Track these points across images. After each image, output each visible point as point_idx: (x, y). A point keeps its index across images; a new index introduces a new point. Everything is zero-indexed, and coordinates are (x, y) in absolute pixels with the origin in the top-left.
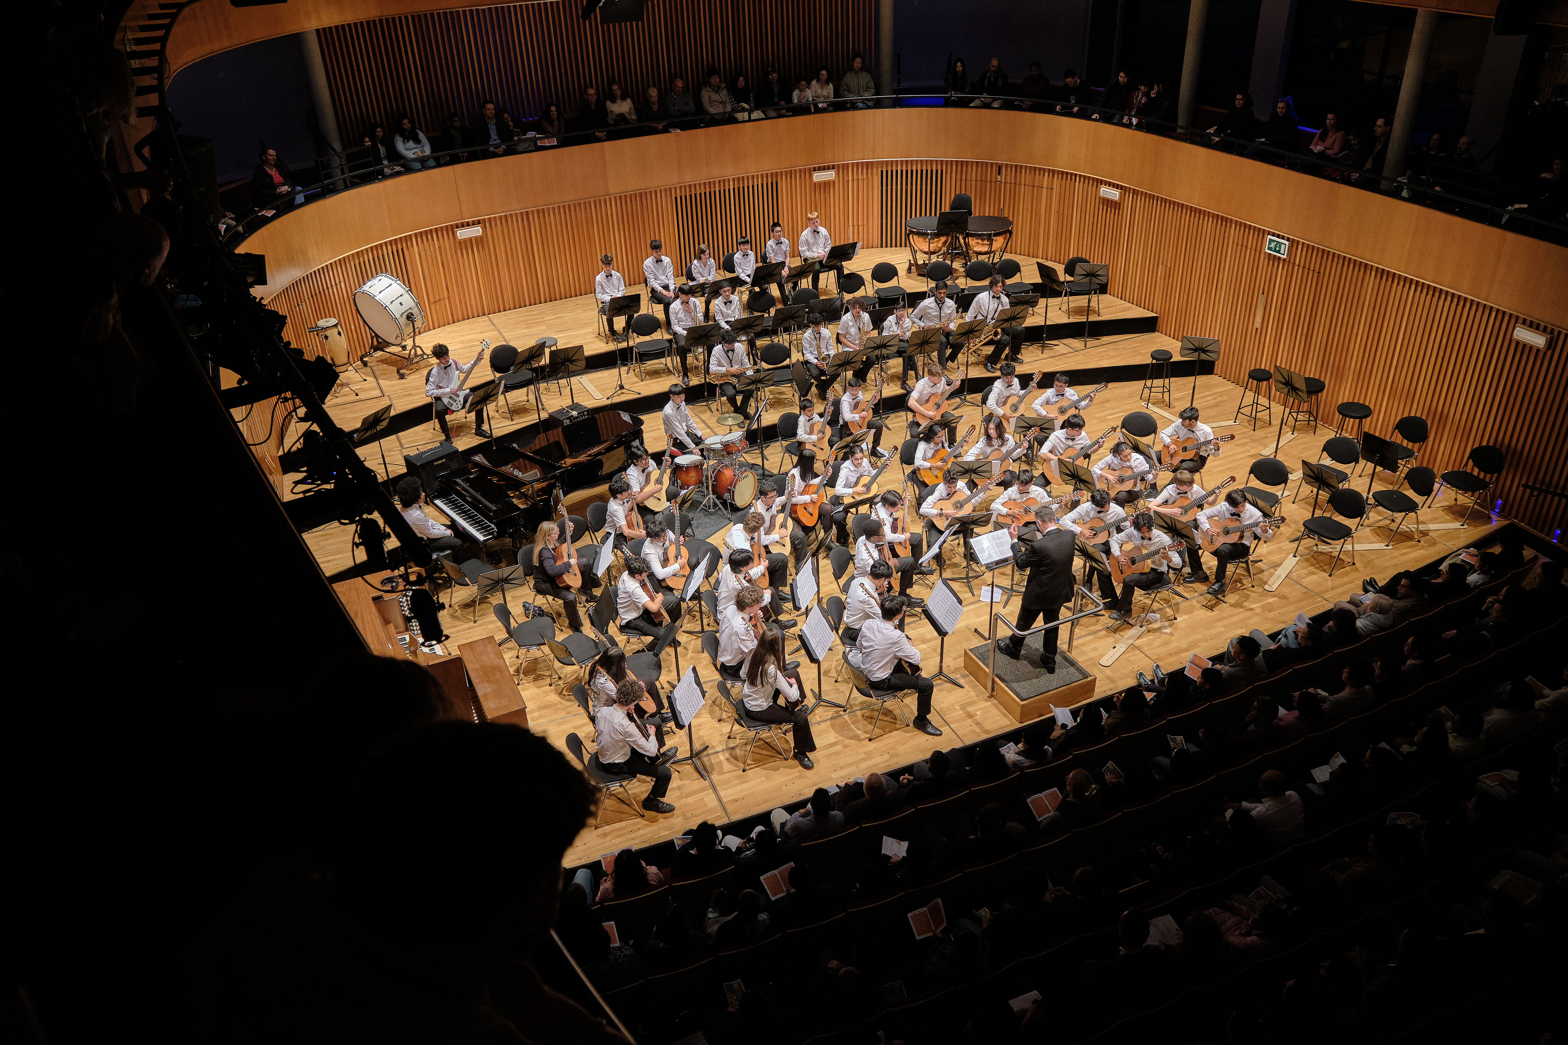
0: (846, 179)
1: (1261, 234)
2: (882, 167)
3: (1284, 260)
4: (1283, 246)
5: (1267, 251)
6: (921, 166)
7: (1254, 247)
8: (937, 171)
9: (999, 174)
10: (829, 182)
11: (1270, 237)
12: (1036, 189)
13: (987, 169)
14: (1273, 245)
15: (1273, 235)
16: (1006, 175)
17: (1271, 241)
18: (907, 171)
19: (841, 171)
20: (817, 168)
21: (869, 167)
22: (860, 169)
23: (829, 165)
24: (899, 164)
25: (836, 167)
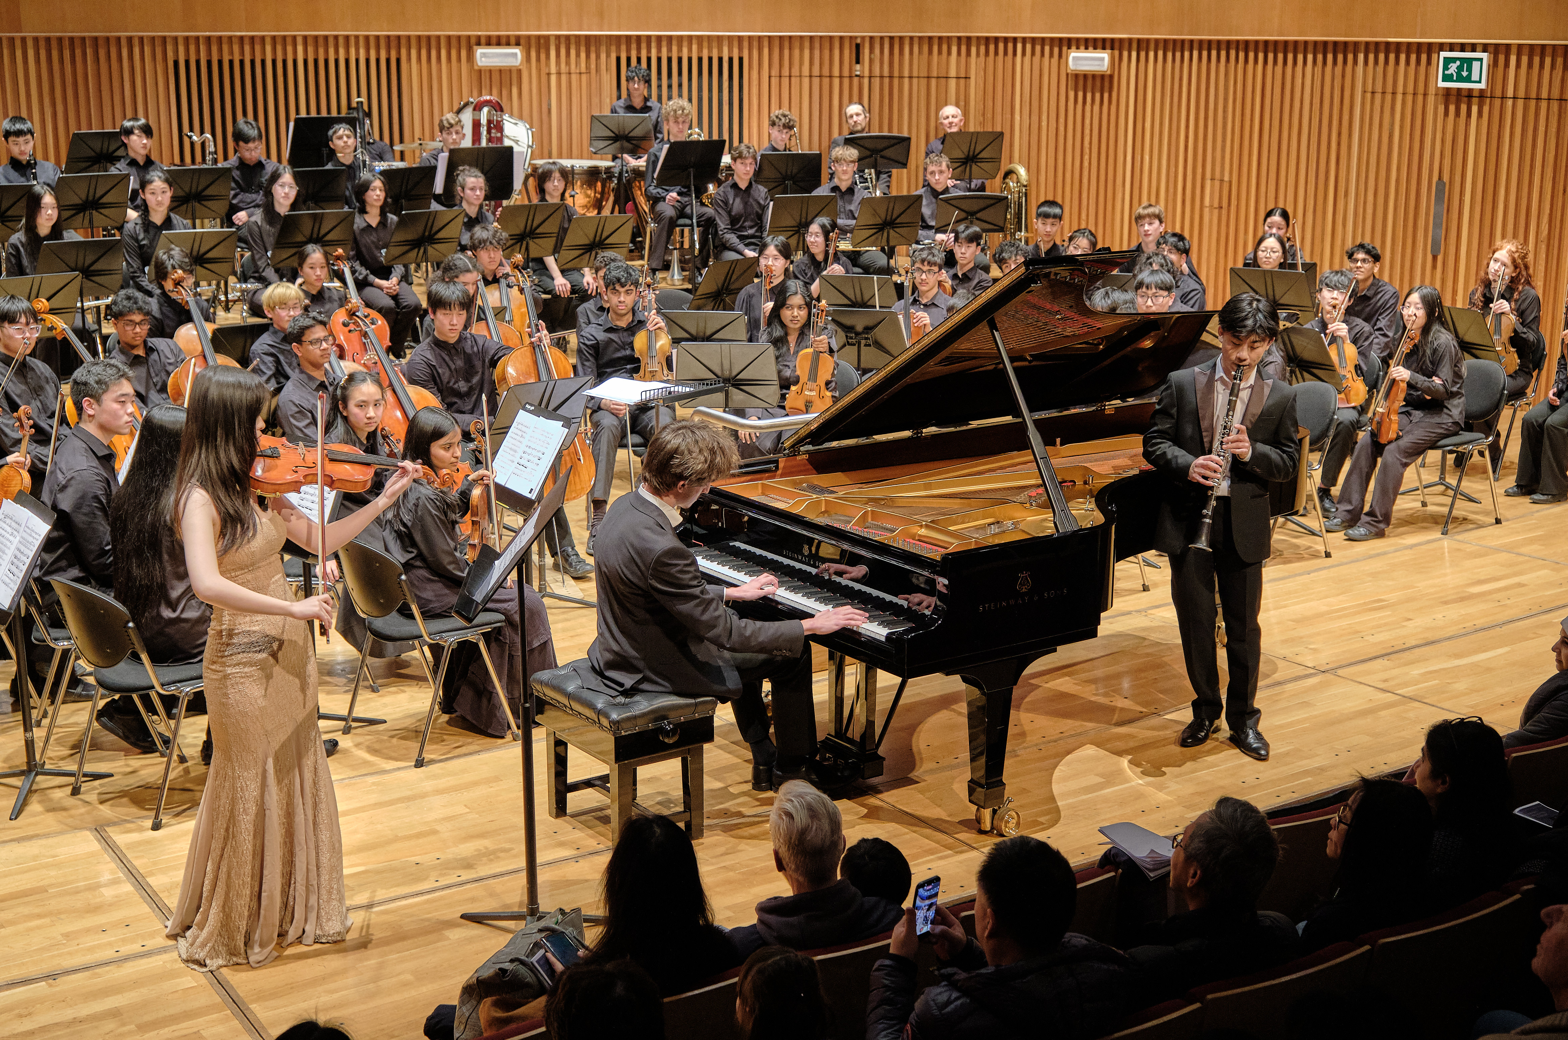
0: (544, 70)
1: (1424, 57)
2: (618, 50)
3: (1482, 94)
4: (1476, 65)
5: (1442, 84)
6: (700, 49)
7: (1410, 89)
8: (731, 60)
9: (858, 62)
10: (510, 70)
11: (1443, 54)
12: (933, 82)
13: (831, 50)
14: (1453, 68)
15: (1452, 47)
16: (871, 61)
17: (1448, 61)
18: (670, 60)
19: (533, 54)
20: (483, 41)
21: (593, 49)
22: (573, 52)
23: (508, 37)
24: (653, 45)
25: (522, 41)
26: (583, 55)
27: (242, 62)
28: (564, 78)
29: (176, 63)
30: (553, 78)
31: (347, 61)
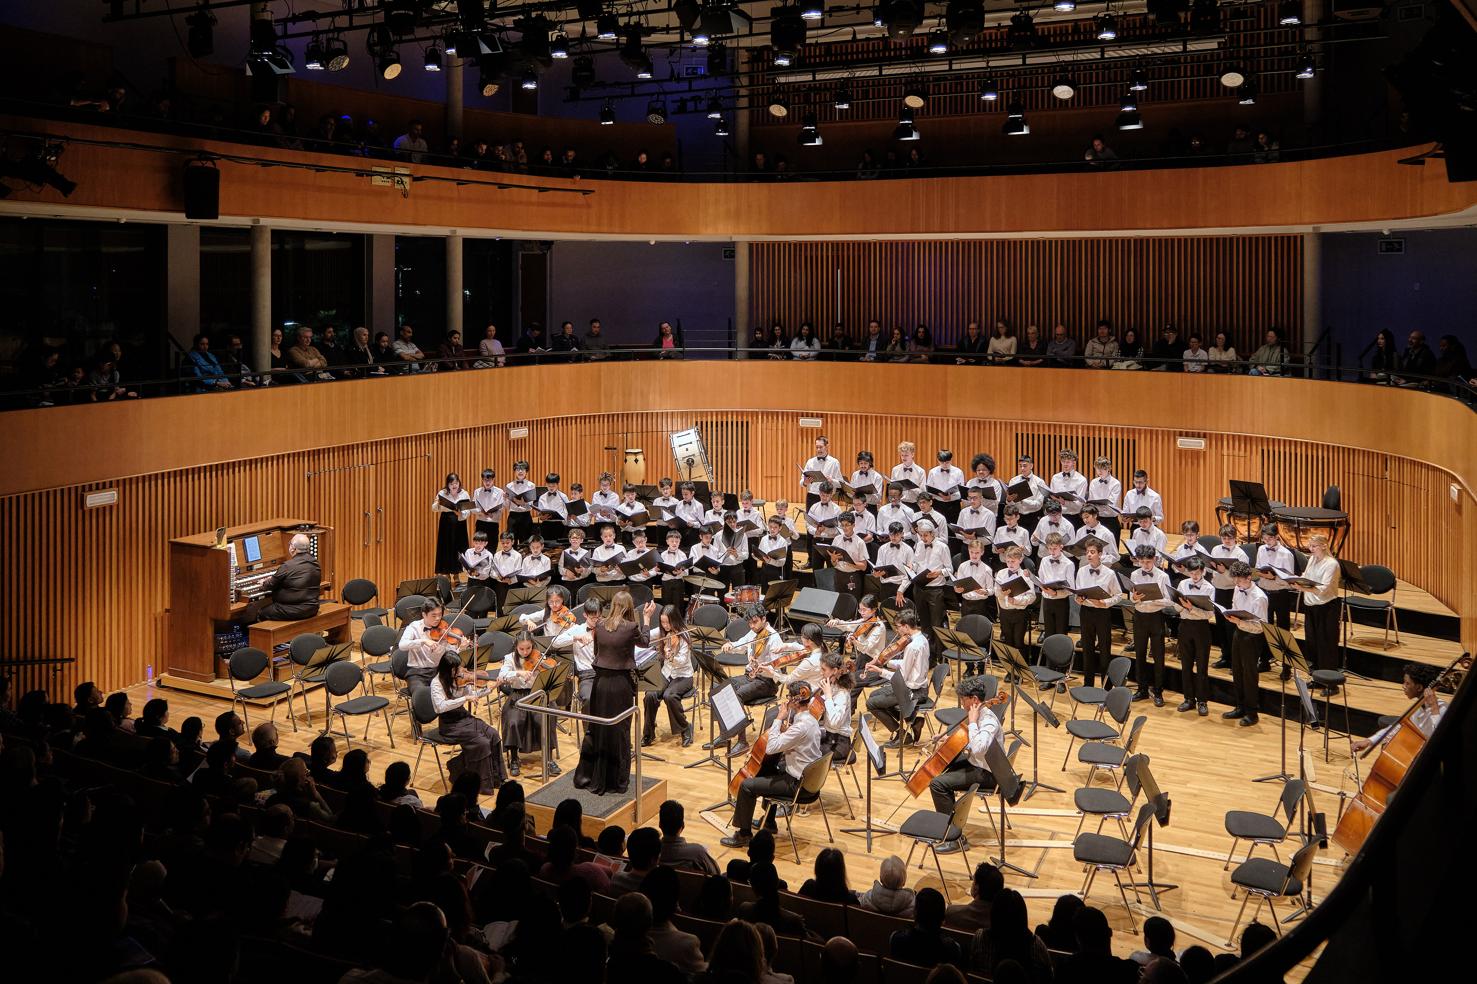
0: (1220, 447)
2: (1262, 444)
10: (1198, 452)
12: (1416, 490)
13: (1373, 461)
16: (1391, 470)
19: (1214, 442)
20: (1184, 434)
21: (1248, 442)
22: (1237, 443)
23: (1199, 433)
24: (1282, 444)
25: (1208, 436)
26: (1243, 446)
27: (1050, 436)
28: (1231, 458)
29: (1017, 434)
30: (1225, 457)
31: (1106, 439)
